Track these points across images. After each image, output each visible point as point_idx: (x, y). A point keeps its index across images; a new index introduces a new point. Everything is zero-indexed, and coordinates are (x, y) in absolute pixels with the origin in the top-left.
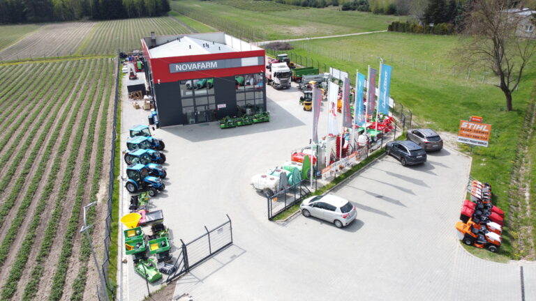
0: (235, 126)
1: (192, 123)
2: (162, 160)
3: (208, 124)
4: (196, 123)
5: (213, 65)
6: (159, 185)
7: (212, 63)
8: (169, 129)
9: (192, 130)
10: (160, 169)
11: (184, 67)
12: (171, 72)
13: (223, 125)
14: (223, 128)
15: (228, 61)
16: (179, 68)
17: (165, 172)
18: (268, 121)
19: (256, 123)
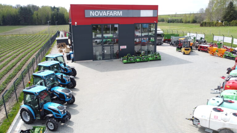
0: (135, 62)
1: (100, 59)
2: (72, 85)
3: (113, 61)
4: (103, 59)
5: (119, 13)
6: (62, 114)
7: (118, 12)
8: (82, 62)
9: (100, 64)
10: (68, 94)
11: (97, 14)
12: (86, 16)
13: (125, 61)
14: (125, 63)
15: (131, 11)
16: (92, 14)
17: (73, 98)
18: (160, 60)
19: (151, 60)
